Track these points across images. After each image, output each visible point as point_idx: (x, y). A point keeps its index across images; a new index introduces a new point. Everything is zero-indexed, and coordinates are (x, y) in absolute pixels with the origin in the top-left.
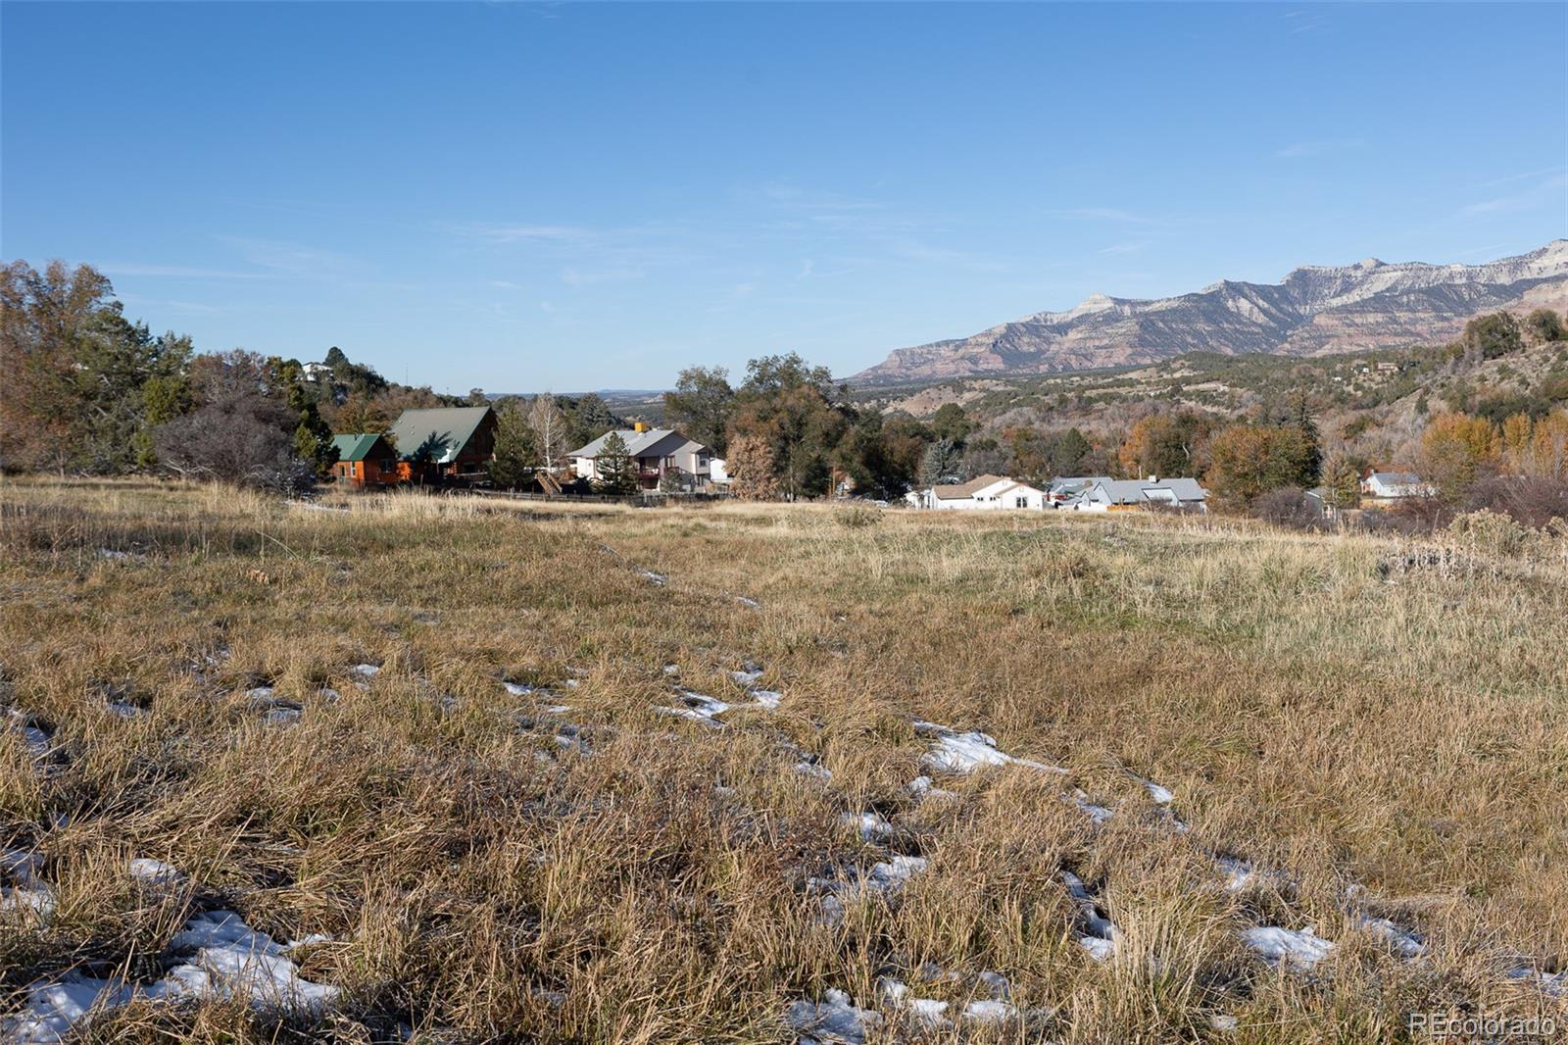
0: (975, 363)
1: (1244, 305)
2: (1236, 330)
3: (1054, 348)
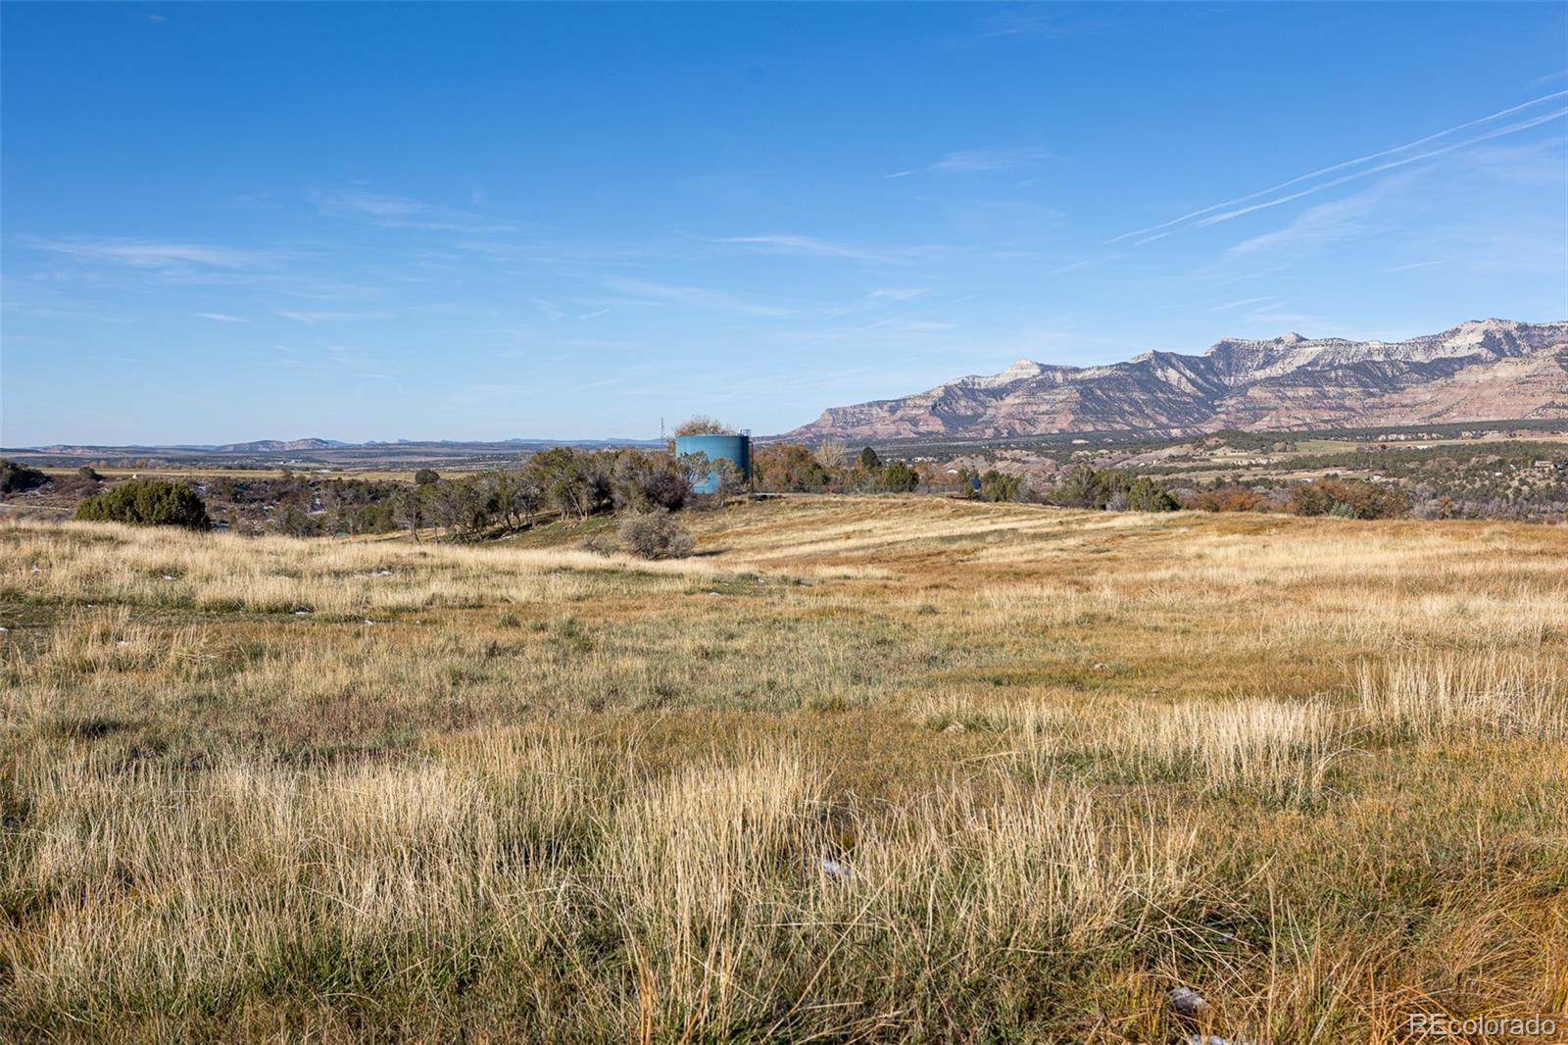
0: (916, 425)
1: (1173, 375)
2: (1170, 400)
3: (990, 412)
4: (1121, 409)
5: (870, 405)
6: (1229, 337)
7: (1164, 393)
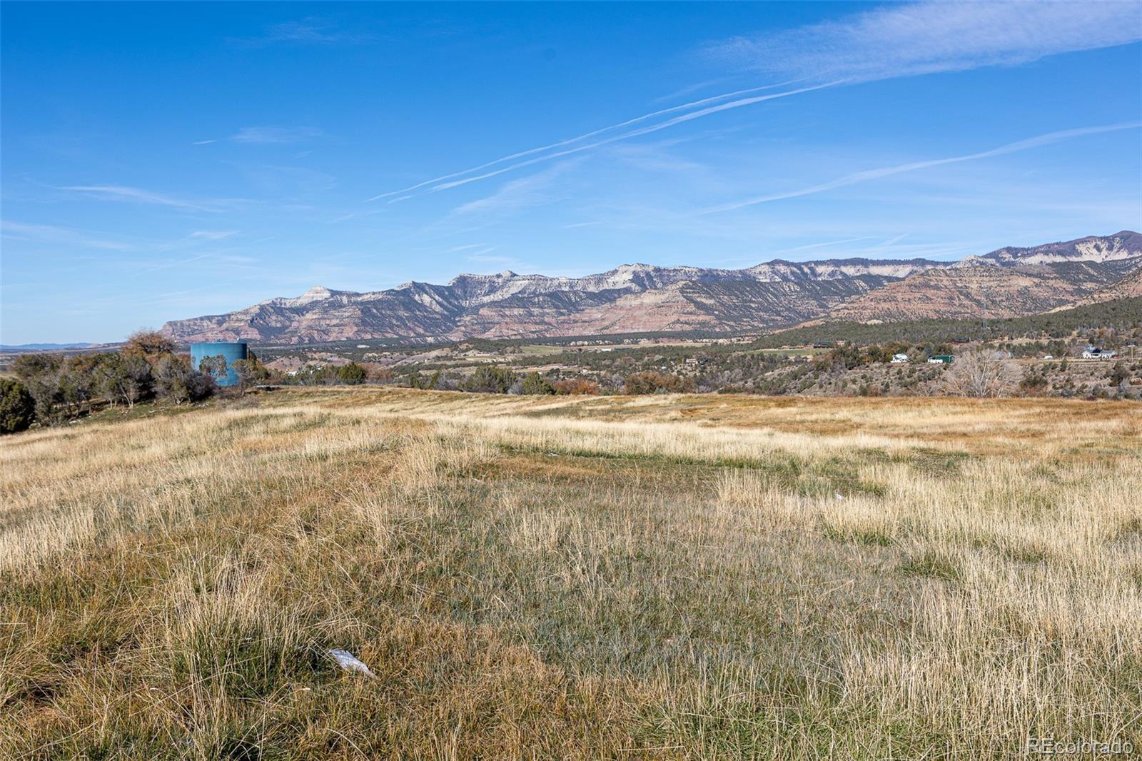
0: (238, 334)
1: (426, 299)
2: (425, 317)
3: (295, 324)
4: (390, 323)
5: (202, 319)
6: (465, 273)
7: (421, 311)
